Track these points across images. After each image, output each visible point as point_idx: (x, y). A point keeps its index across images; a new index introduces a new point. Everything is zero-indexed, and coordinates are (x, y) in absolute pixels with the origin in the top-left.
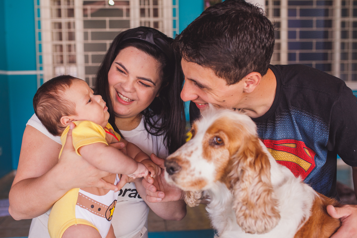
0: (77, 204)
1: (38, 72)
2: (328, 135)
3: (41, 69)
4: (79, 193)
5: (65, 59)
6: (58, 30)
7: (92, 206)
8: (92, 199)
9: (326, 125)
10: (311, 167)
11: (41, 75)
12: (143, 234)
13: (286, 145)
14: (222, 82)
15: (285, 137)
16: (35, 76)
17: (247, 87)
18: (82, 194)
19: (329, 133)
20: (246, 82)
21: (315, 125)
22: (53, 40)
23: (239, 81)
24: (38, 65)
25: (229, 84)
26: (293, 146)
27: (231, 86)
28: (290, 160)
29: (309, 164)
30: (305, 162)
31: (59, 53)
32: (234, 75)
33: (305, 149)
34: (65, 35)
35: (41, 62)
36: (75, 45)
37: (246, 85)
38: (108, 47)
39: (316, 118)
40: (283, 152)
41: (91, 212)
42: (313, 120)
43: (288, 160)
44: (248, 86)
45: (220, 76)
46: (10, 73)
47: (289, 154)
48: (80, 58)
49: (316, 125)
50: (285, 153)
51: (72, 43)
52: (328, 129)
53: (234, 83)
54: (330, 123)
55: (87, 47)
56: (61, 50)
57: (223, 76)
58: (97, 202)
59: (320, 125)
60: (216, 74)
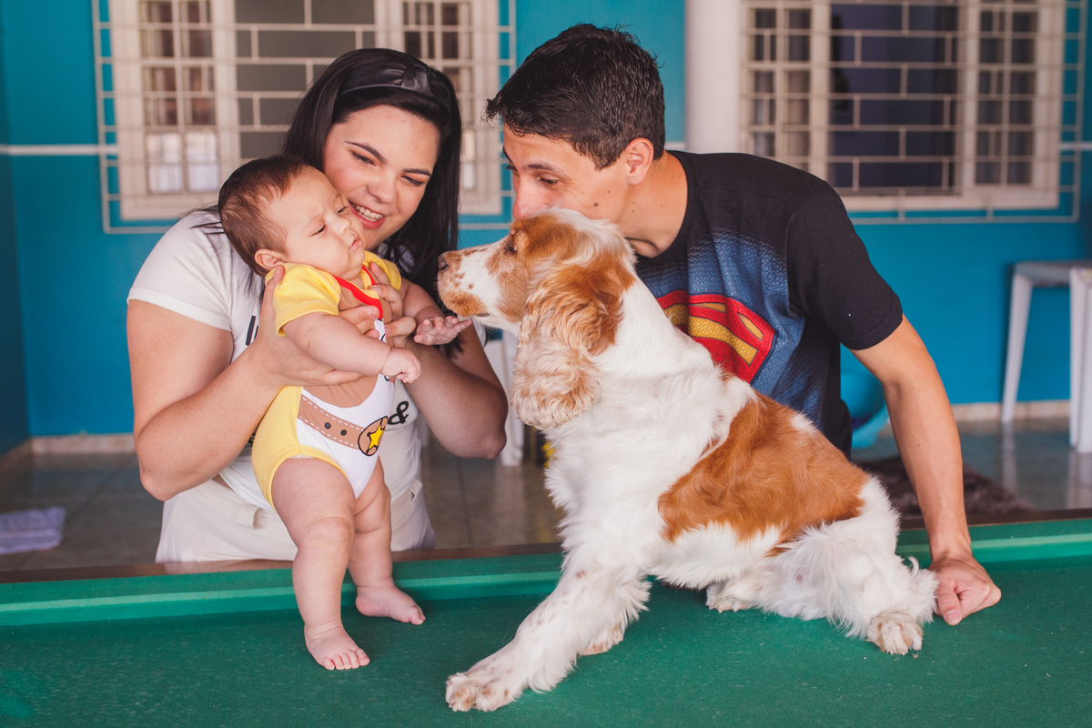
0: (298, 417)
1: (103, 149)
2: (786, 280)
3: (111, 139)
4: (302, 396)
5: (183, 112)
6: (157, 26)
7: (328, 426)
8: (326, 412)
9: (780, 260)
10: (757, 356)
11: (111, 157)
12: (416, 495)
13: (710, 305)
14: (587, 163)
15: (706, 289)
16: (95, 159)
17: (631, 172)
18: (308, 400)
19: (788, 274)
20: (628, 162)
21: (761, 260)
22: (144, 54)
23: (615, 161)
24: (102, 128)
25: (600, 167)
26: (720, 307)
27: (604, 170)
28: (719, 338)
29: (751, 348)
30: (745, 344)
31: (162, 94)
32: (605, 147)
33: (741, 316)
34: (180, 42)
35: (110, 118)
36: (211, 70)
37: (628, 168)
38: (310, 79)
39: (763, 246)
40: (703, 320)
41: (325, 435)
42: (759, 251)
43: (715, 337)
44: (633, 170)
45: (582, 152)
46: (15, 150)
47: (716, 324)
48: (226, 110)
49: (763, 261)
50: (709, 321)
51: (203, 63)
52: (784, 267)
53: (607, 165)
54: (786, 253)
55: (246, 78)
56: (170, 85)
57: (587, 151)
58: (338, 419)
59: (770, 261)
60: (575, 148)
